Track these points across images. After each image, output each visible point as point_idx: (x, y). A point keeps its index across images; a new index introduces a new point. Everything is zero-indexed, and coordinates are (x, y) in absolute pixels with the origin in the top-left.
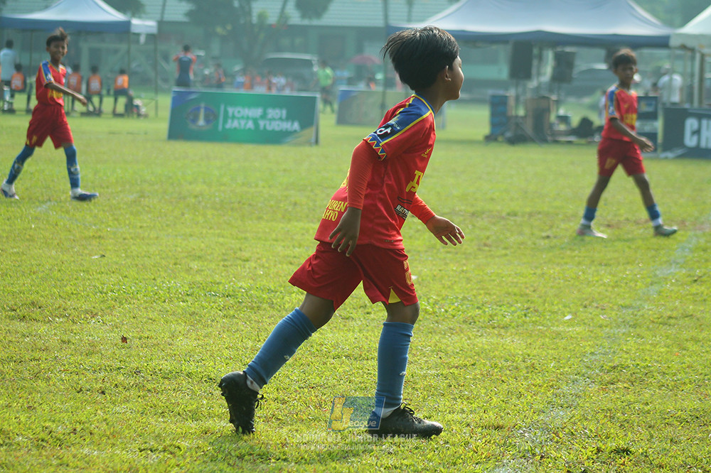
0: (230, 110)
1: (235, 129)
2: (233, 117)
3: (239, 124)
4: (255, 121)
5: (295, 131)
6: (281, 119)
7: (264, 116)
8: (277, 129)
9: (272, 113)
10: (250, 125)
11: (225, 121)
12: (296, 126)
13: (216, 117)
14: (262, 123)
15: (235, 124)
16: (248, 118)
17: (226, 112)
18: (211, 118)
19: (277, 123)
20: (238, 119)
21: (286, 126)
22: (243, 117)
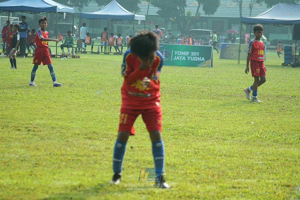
0: (176, 52)
1: (178, 60)
2: (177, 55)
3: (180, 58)
4: (186, 57)
5: (203, 61)
6: (197, 56)
7: (190, 55)
8: (195, 60)
9: (193, 54)
10: (184, 58)
11: (174, 57)
12: (203, 59)
13: (170, 55)
14: (189, 58)
15: (178, 58)
16: (183, 56)
17: (174, 53)
18: (168, 55)
19: (195, 57)
20: (179, 56)
21: (199, 59)
22: (181, 56)
